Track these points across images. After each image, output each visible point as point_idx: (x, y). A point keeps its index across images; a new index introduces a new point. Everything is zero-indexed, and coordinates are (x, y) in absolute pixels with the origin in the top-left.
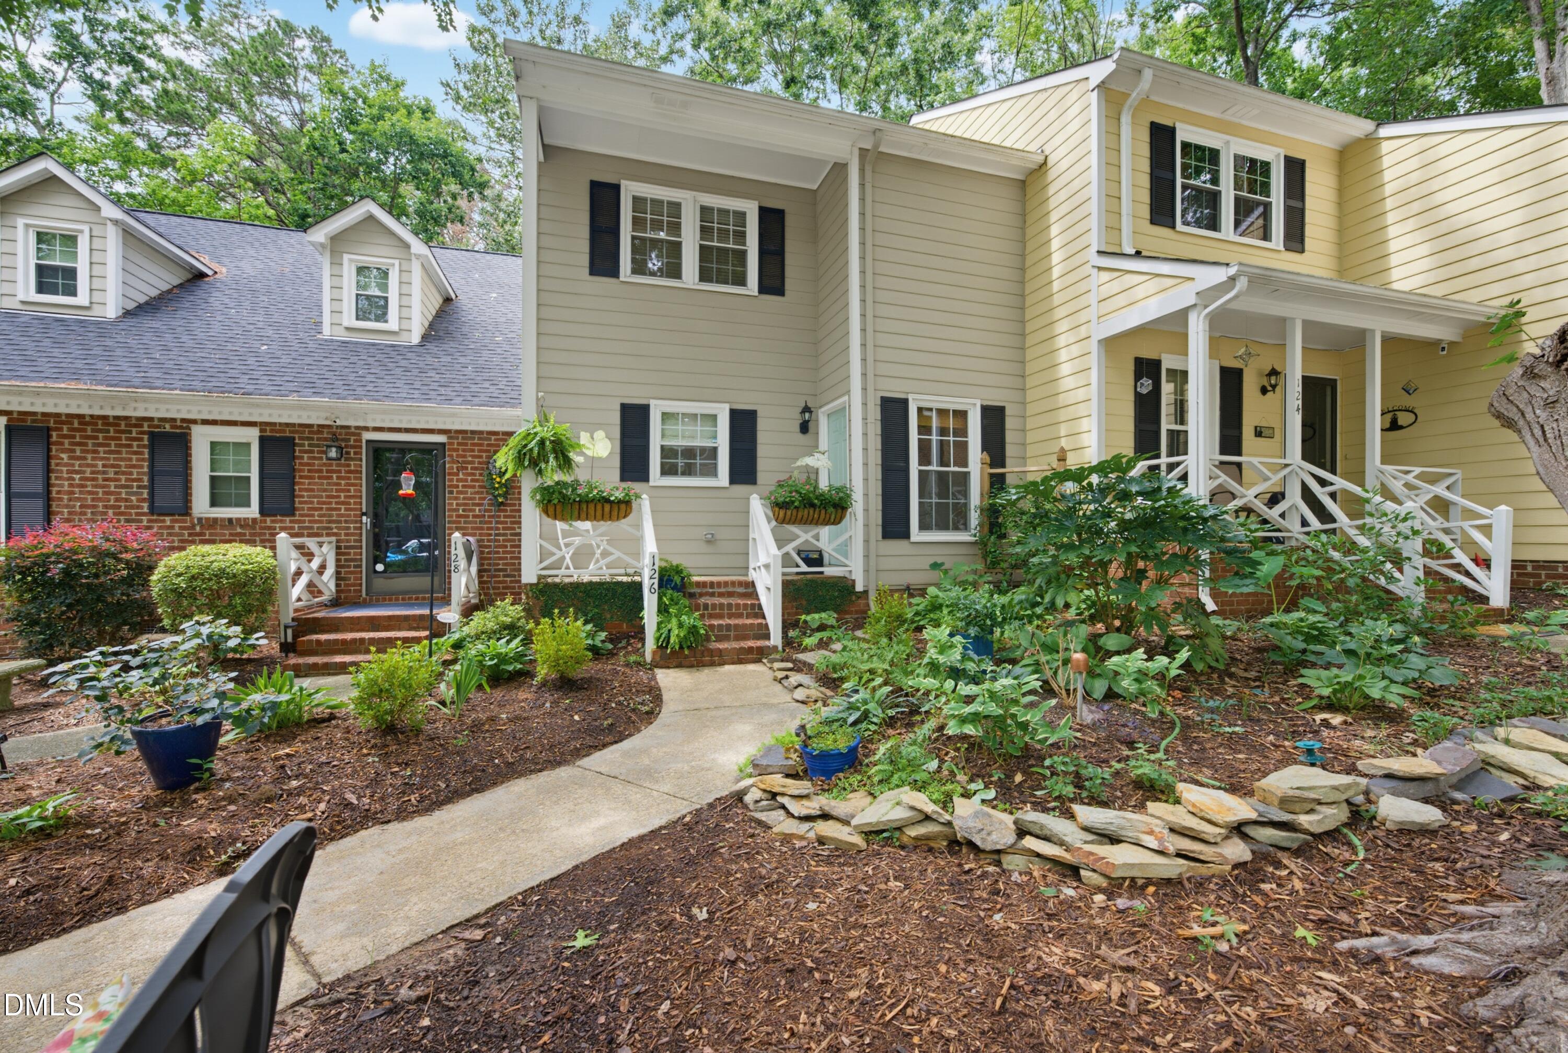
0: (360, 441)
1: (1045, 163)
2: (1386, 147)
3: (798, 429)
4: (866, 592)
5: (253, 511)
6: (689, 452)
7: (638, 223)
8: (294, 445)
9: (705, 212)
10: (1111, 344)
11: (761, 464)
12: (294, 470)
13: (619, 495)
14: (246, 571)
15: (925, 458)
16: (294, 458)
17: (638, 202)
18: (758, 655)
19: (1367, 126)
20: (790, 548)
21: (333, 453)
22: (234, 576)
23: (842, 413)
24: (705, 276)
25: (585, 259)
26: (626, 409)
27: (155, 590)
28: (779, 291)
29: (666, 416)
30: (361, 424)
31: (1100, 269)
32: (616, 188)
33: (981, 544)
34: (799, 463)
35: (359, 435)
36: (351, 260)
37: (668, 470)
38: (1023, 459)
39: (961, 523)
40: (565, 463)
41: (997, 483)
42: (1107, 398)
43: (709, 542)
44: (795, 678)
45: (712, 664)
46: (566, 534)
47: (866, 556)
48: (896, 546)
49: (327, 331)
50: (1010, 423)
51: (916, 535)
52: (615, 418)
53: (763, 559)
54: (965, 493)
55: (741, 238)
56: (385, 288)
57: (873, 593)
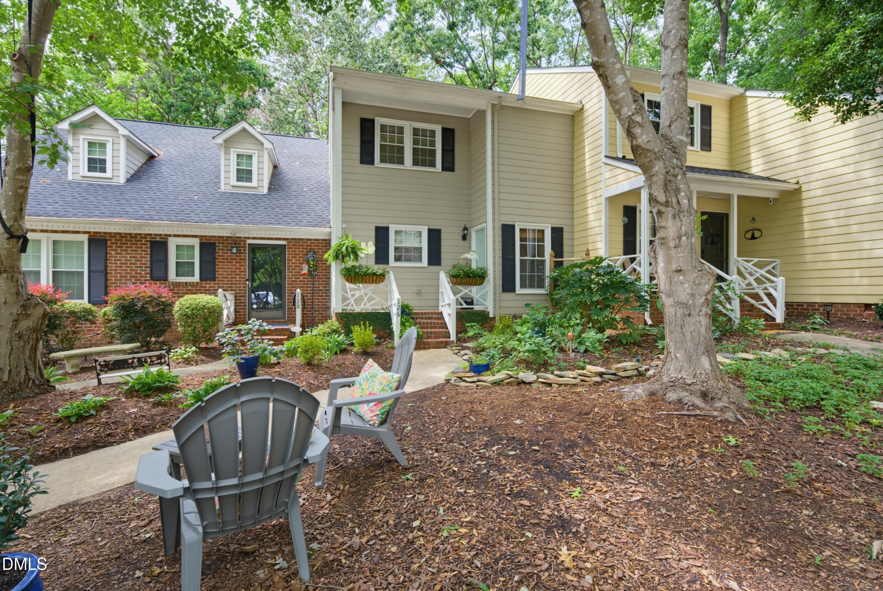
0: (245, 244)
1: (583, 108)
2: (749, 101)
3: (461, 238)
4: (494, 318)
5: (196, 278)
6: (407, 249)
7: (383, 138)
8: (216, 246)
9: (416, 131)
10: (611, 200)
11: (444, 256)
12: (215, 259)
13: (380, 272)
14: (213, 307)
15: (523, 252)
16: (215, 253)
17: (383, 127)
18: (445, 345)
19: (742, 90)
20: (458, 296)
21: (234, 251)
22: (209, 308)
23: (483, 230)
24: (416, 162)
25: (358, 157)
26: (378, 229)
27: (176, 316)
28: (452, 169)
29: (397, 232)
30: (247, 236)
31: (606, 164)
32: (373, 121)
33: (551, 294)
34: (462, 257)
35: (245, 241)
36: (234, 151)
37: (398, 259)
38: (572, 253)
39: (541, 286)
40: (356, 257)
41: (558, 265)
42: (609, 226)
43: (418, 294)
44: (462, 352)
45: (425, 348)
46: (351, 290)
47: (495, 300)
48: (508, 296)
49: (223, 188)
50: (566, 235)
51: (518, 290)
52: (373, 233)
53: (447, 301)
54: (543, 270)
55: (433, 144)
56: (251, 165)
57: (497, 318)
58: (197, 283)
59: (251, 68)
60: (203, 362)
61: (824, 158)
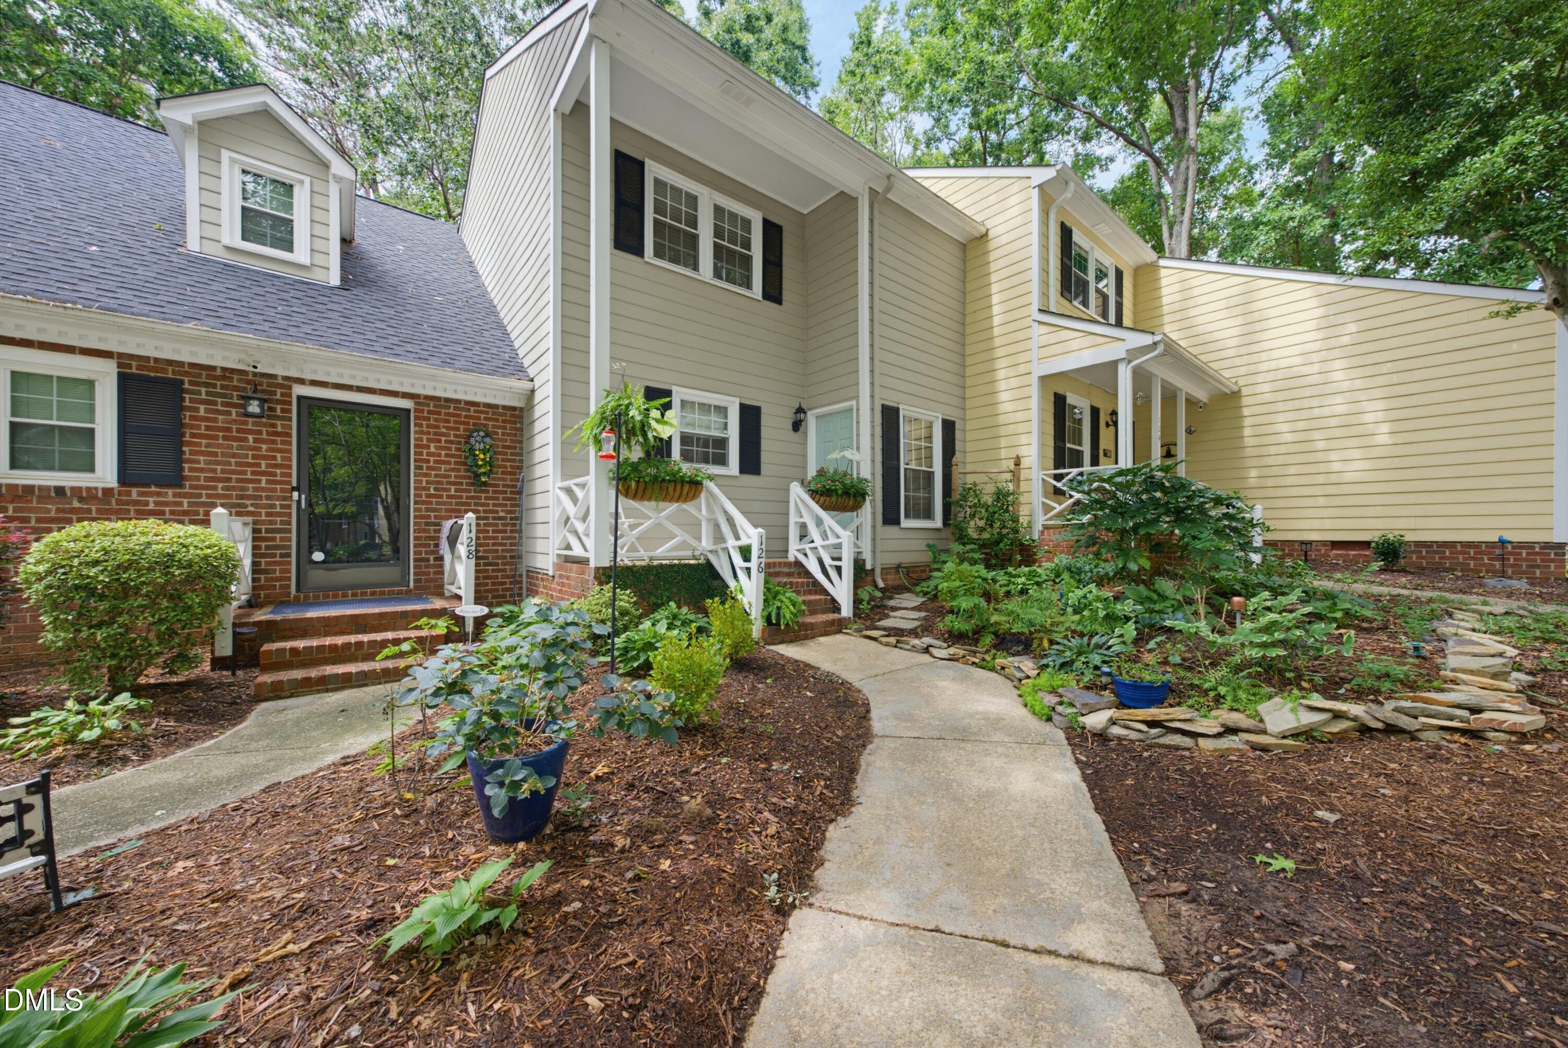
0: (290, 395)
1: (986, 234)
2: (1163, 272)
3: (790, 427)
4: (873, 570)
5: (106, 477)
6: (705, 441)
7: (660, 208)
8: (183, 391)
9: (718, 211)
11: (765, 457)
12: (182, 425)
14: (206, 557)
15: (907, 457)
16: (183, 408)
17: (661, 187)
18: (838, 627)
19: (1153, 258)
21: (254, 407)
23: (842, 415)
24: (718, 272)
25: (609, 231)
26: (649, 392)
27: (33, 591)
28: (779, 300)
29: (685, 404)
30: (294, 373)
31: (1040, 322)
32: (641, 165)
35: (290, 388)
36: (232, 160)
38: (964, 464)
39: (928, 514)
42: (1042, 421)
45: (807, 637)
47: (874, 540)
48: (891, 530)
49: (194, 247)
50: (958, 434)
51: (905, 523)
54: (931, 488)
55: (747, 244)
56: (289, 207)
58: (108, 492)
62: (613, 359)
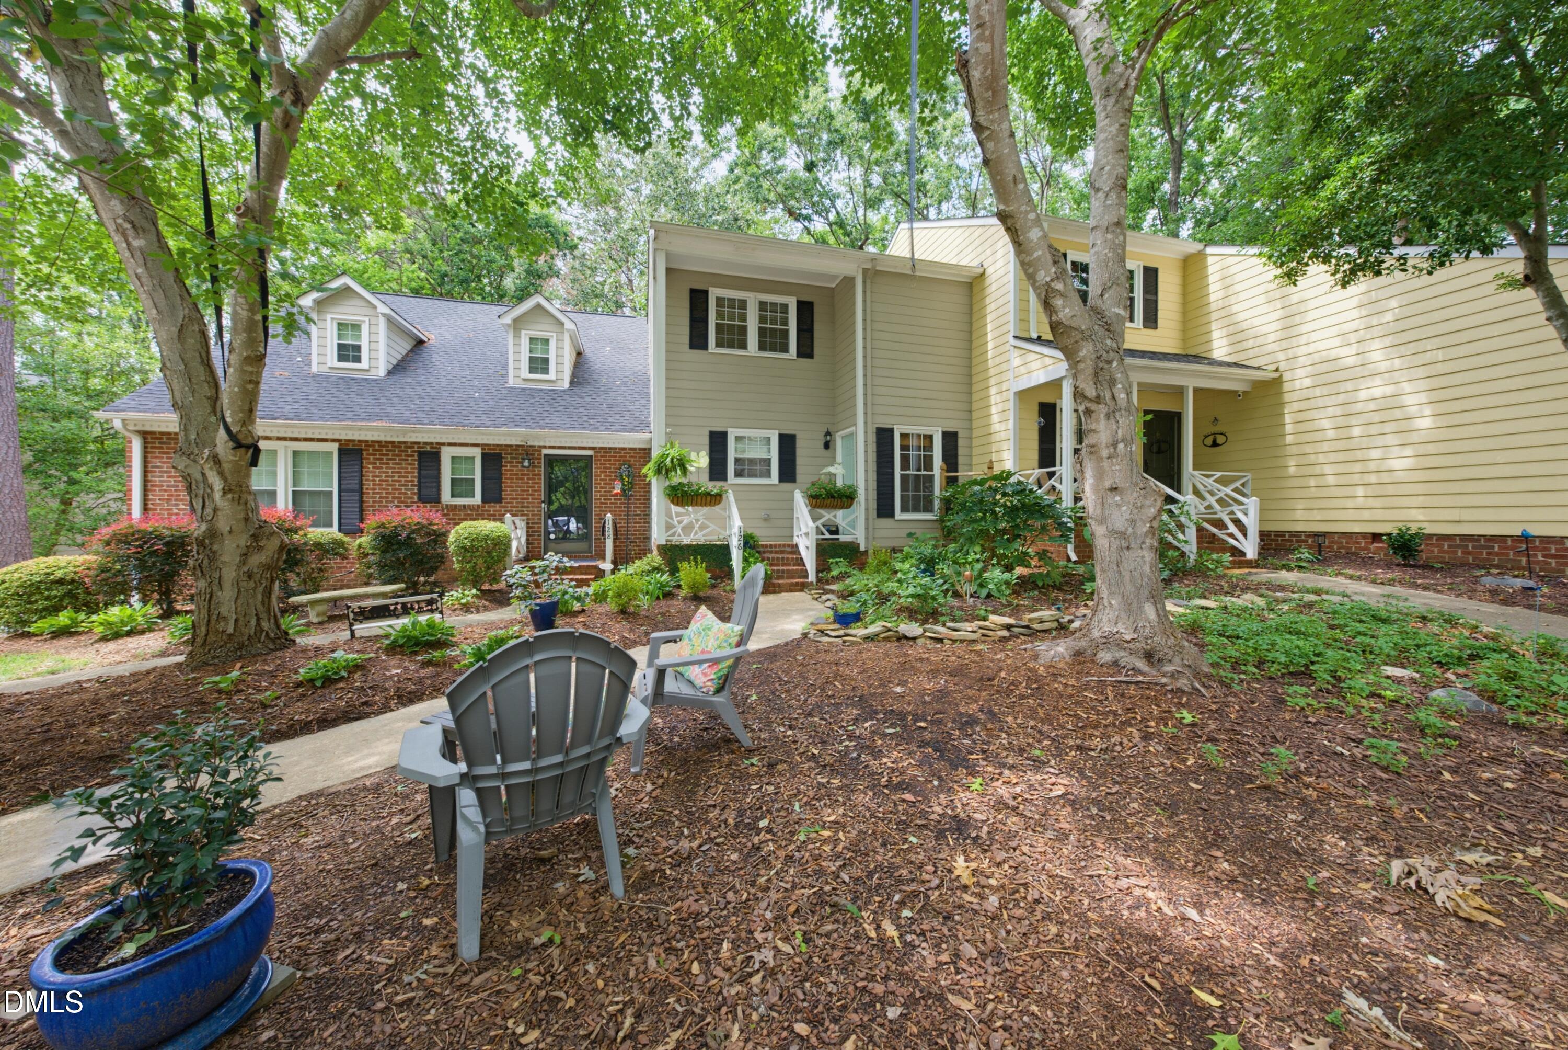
0: (541, 455)
1: (984, 272)
2: (1210, 260)
3: (822, 446)
4: (866, 551)
5: (477, 499)
6: (752, 461)
7: (720, 315)
8: (502, 458)
9: (763, 306)
10: (1022, 395)
11: (800, 469)
12: (502, 474)
13: (715, 491)
14: (498, 536)
15: (905, 465)
16: (502, 466)
17: (720, 301)
18: (802, 587)
19: (1200, 246)
20: (819, 523)
21: (526, 464)
22: (493, 539)
23: (852, 436)
24: (762, 347)
25: (686, 339)
26: (713, 435)
27: (452, 548)
28: (810, 356)
29: (738, 439)
30: (542, 444)
31: (1015, 347)
32: (706, 292)
33: (941, 520)
34: (825, 470)
35: (541, 451)
36: (526, 334)
37: (739, 474)
38: (970, 466)
39: (928, 508)
40: (685, 471)
41: (951, 481)
42: (1019, 429)
43: (765, 520)
44: (824, 597)
45: (774, 592)
46: (678, 515)
47: (867, 528)
48: (885, 522)
49: (511, 382)
50: (961, 442)
51: (899, 515)
52: (706, 440)
53: (804, 530)
54: (931, 488)
55: (785, 322)
56: (547, 351)
57: (871, 552)
58: (478, 505)
59: (547, 225)
60: (486, 609)
61: (1314, 336)
62: (667, 425)
